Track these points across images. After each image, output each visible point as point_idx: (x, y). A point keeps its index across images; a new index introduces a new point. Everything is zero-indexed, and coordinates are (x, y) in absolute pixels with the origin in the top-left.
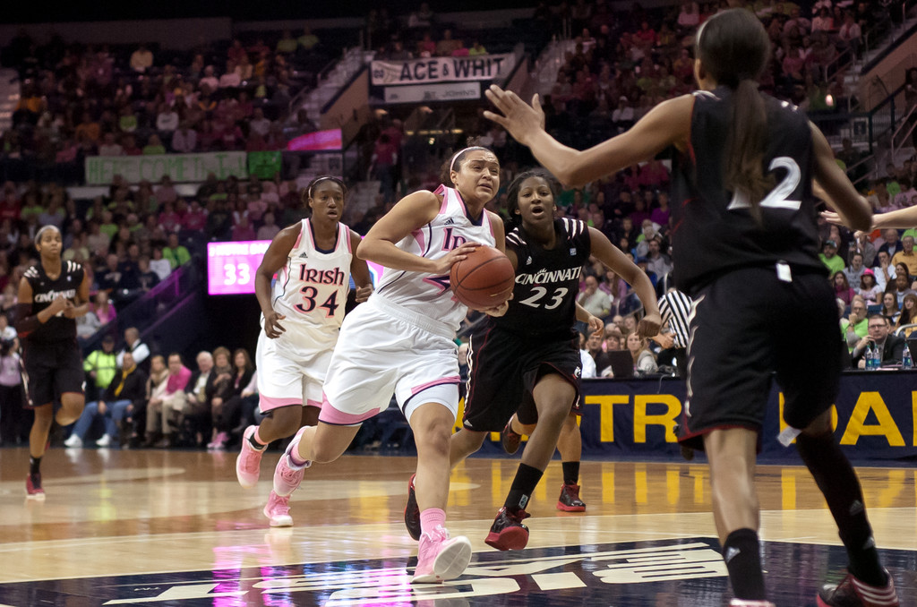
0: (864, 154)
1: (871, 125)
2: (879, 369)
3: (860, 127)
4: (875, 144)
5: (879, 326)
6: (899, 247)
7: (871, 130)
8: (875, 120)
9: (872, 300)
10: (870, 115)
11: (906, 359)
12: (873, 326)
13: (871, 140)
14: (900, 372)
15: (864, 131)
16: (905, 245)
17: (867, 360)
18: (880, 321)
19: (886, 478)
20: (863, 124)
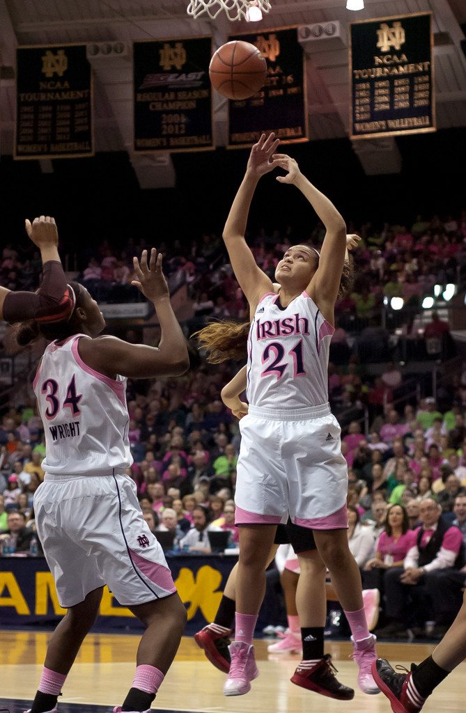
0: (8, 387)
1: (13, 365)
2: (13, 555)
3: (5, 366)
4: (16, 380)
5: (17, 519)
6: (31, 458)
7: (13, 369)
8: (17, 361)
9: (13, 499)
10: (13, 357)
11: (33, 547)
12: (12, 520)
13: (13, 377)
14: (29, 558)
15: (8, 370)
16: (35, 458)
17: (4, 547)
18: (17, 516)
19: (14, 640)
20: (7, 364)
